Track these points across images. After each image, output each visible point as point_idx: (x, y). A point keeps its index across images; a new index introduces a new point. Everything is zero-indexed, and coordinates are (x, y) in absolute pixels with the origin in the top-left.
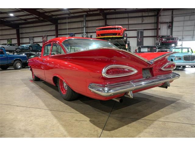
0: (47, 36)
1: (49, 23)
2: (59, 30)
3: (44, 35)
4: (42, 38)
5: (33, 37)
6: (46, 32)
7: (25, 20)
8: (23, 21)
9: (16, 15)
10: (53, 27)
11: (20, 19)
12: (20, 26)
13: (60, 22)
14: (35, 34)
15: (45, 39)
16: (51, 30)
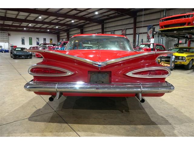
0: (126, 29)
1: (128, 16)
2: (138, 22)
3: (123, 28)
4: (121, 31)
5: (114, 31)
6: (126, 26)
7: (108, 16)
8: (106, 17)
9: (100, 13)
10: (132, 20)
11: (103, 16)
12: (105, 22)
13: (139, 15)
14: (116, 27)
15: (124, 32)
16: (130, 23)
